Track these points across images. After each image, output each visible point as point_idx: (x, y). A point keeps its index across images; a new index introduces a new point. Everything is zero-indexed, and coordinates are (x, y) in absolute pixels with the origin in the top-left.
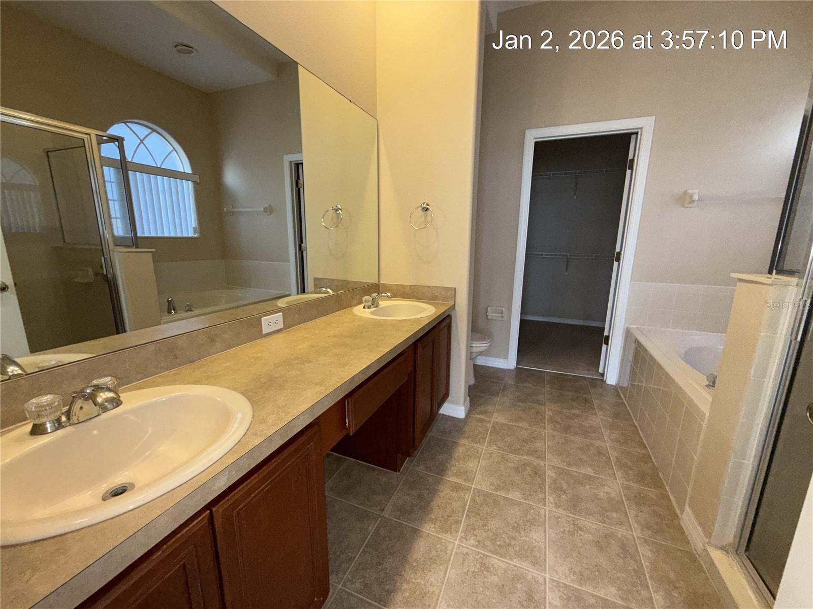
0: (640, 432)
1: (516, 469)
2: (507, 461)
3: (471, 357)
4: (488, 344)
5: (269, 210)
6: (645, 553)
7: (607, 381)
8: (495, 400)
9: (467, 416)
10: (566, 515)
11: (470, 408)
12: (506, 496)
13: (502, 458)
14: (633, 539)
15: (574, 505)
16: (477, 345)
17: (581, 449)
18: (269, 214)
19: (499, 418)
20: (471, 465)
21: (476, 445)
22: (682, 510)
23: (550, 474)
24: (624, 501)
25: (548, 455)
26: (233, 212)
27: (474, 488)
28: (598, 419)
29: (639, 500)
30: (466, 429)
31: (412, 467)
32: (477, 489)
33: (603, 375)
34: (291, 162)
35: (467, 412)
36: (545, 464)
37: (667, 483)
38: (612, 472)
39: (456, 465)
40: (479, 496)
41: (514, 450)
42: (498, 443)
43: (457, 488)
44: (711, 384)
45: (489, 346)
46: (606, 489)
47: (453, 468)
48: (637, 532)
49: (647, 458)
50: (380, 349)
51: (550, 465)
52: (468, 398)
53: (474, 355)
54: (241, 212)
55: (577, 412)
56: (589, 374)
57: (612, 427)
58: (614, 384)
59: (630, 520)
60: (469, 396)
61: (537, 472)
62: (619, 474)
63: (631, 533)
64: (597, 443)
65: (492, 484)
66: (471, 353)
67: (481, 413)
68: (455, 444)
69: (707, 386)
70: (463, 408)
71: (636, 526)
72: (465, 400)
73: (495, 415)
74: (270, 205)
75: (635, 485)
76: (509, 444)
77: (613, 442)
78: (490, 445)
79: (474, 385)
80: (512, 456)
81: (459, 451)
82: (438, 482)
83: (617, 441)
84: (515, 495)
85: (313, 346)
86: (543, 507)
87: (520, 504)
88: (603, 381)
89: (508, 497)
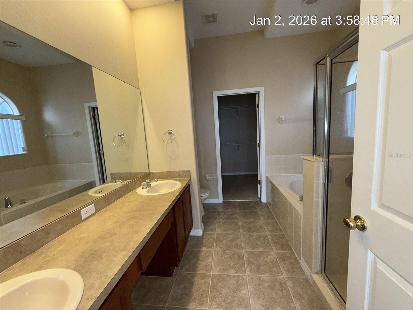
0: (279, 224)
1: (230, 258)
2: (225, 254)
3: (201, 201)
4: (209, 194)
5: (77, 134)
6: (289, 284)
7: (262, 201)
8: (216, 221)
9: (203, 234)
10: (256, 276)
11: (204, 229)
12: (228, 274)
13: (223, 253)
14: (284, 279)
15: (258, 270)
16: (204, 195)
17: (257, 239)
18: (77, 136)
19: (218, 231)
20: (209, 261)
21: (209, 249)
22: (300, 259)
23: (246, 255)
24: (278, 260)
25: (244, 246)
26: (52, 136)
27: (212, 274)
28: (261, 222)
29: (283, 258)
30: (204, 241)
31: (179, 271)
32: (214, 274)
33: (260, 198)
34: (89, 107)
35: (203, 231)
36: (243, 251)
37: (293, 247)
38: (271, 247)
39: (202, 264)
40: (215, 278)
41: (228, 247)
42: (220, 245)
43: (204, 276)
44: (301, 200)
45: (209, 195)
46: (270, 257)
47: (200, 266)
48: (285, 275)
49: (283, 237)
50: (156, 216)
51: (245, 251)
52: (203, 224)
53: (203, 200)
54: (57, 136)
55: (252, 220)
56: (255, 199)
57: (268, 224)
58: (265, 202)
59: (282, 270)
60: (203, 222)
61: (240, 257)
62: (274, 248)
63: (282, 276)
64: (263, 234)
65: (220, 269)
66: (201, 199)
67: (210, 230)
68: (200, 251)
69: (300, 201)
70: (201, 230)
71: (284, 272)
72: (201, 226)
73: (217, 230)
74: (77, 131)
75: (281, 251)
76: (226, 244)
77: (269, 232)
78: (216, 248)
79: (204, 215)
80: (227, 251)
81: (202, 255)
82: (193, 277)
83: (271, 231)
84: (232, 272)
85: (116, 222)
86: (245, 275)
87: (235, 276)
88: (261, 201)
89: (229, 274)
